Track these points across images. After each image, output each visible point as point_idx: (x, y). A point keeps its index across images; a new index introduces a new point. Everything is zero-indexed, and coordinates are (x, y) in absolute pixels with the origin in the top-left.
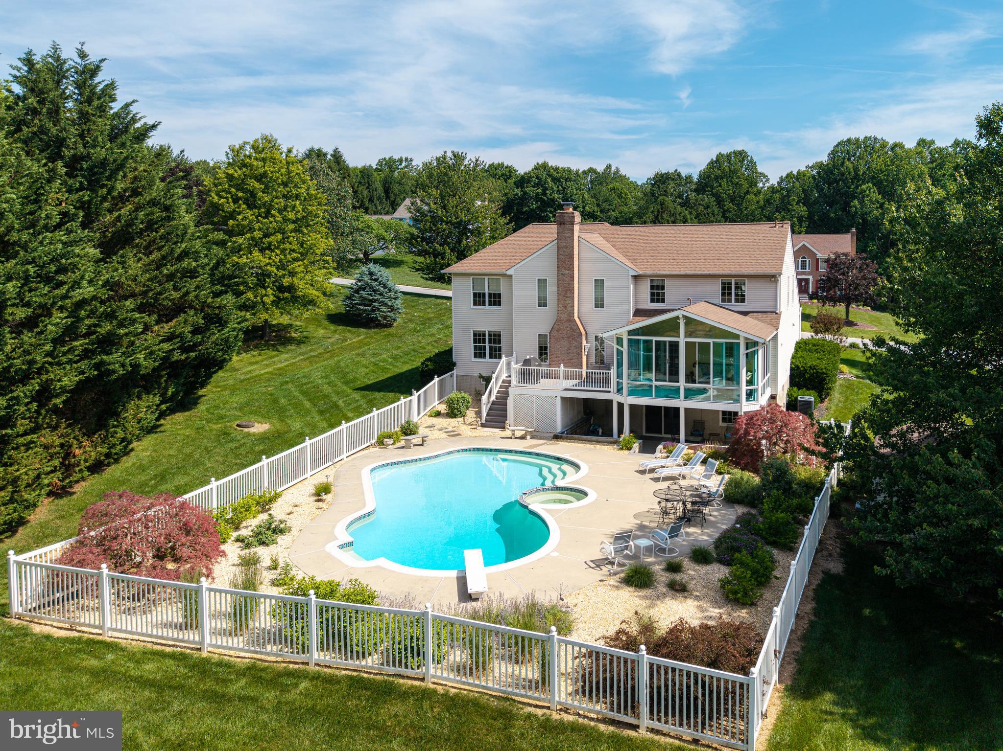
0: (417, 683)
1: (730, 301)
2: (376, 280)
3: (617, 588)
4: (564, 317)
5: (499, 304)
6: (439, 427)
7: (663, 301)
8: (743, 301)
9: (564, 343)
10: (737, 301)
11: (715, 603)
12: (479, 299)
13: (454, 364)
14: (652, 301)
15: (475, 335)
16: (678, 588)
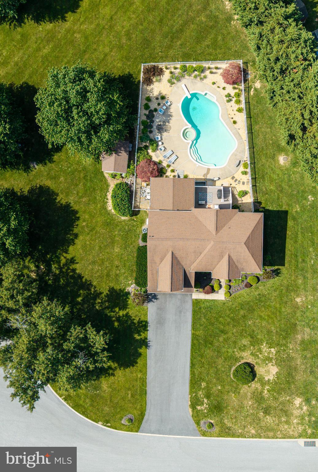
3: (166, 95)
11: (151, 97)
16: (157, 99)
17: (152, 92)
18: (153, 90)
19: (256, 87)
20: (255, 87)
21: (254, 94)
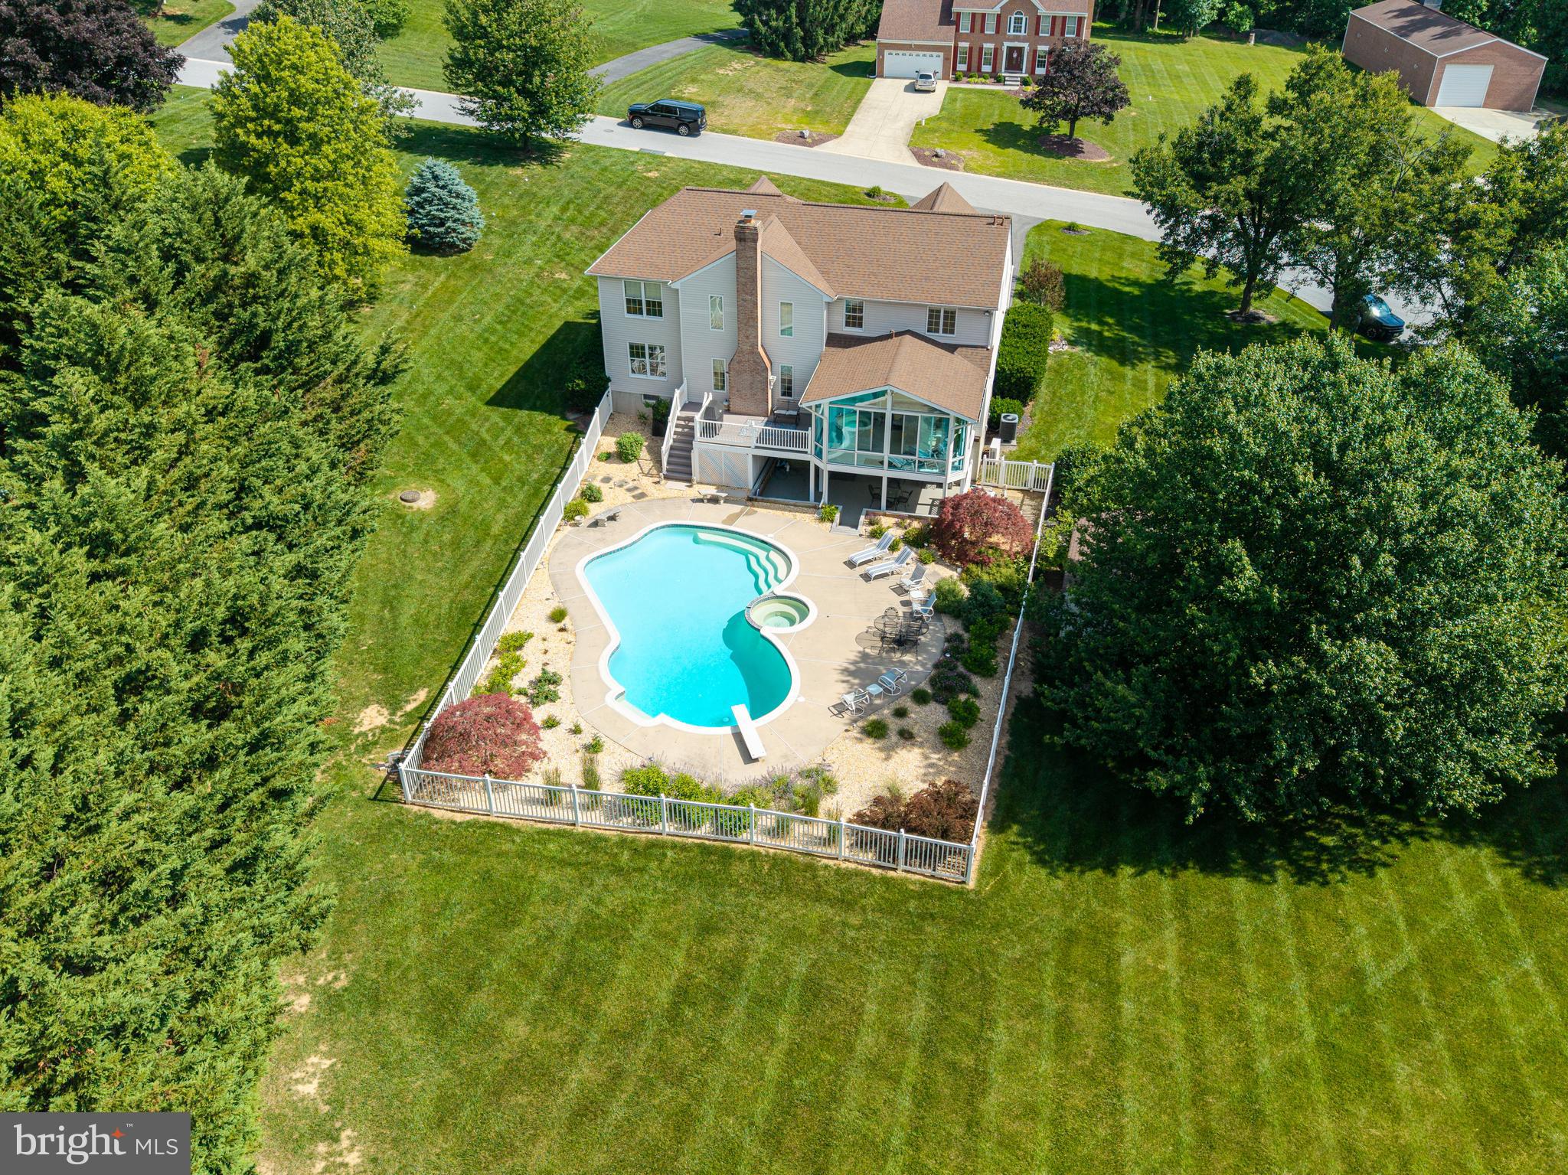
0: (745, 847)
1: (937, 331)
2: (443, 187)
3: (860, 740)
4: (746, 348)
5: (660, 315)
6: (616, 479)
7: (860, 325)
8: (952, 332)
9: (747, 377)
10: (945, 331)
11: (936, 750)
12: (634, 306)
13: (609, 380)
14: (848, 324)
15: (631, 347)
16: (906, 736)
17: (931, 765)
18: (922, 771)
19: (386, 712)
20: (393, 714)
21: (414, 690)
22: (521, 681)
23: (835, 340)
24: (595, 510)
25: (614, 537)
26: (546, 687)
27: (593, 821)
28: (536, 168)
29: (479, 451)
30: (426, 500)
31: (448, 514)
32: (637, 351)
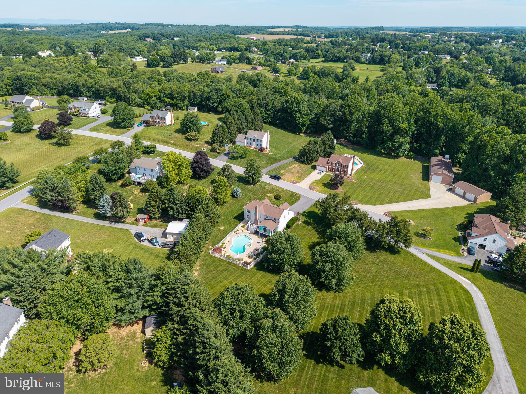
0: (233, 262)
3: (247, 257)
4: (256, 218)
5: (249, 213)
6: (241, 229)
12: (247, 211)
13: (244, 218)
16: (251, 257)
17: (252, 260)
18: (250, 260)
21: (214, 245)
22: (223, 247)
23: (265, 219)
24: (237, 232)
25: (238, 235)
26: (225, 248)
27: (223, 258)
28: (252, 186)
29: (230, 224)
30: (223, 228)
31: (224, 230)
32: (247, 216)
